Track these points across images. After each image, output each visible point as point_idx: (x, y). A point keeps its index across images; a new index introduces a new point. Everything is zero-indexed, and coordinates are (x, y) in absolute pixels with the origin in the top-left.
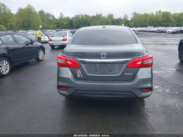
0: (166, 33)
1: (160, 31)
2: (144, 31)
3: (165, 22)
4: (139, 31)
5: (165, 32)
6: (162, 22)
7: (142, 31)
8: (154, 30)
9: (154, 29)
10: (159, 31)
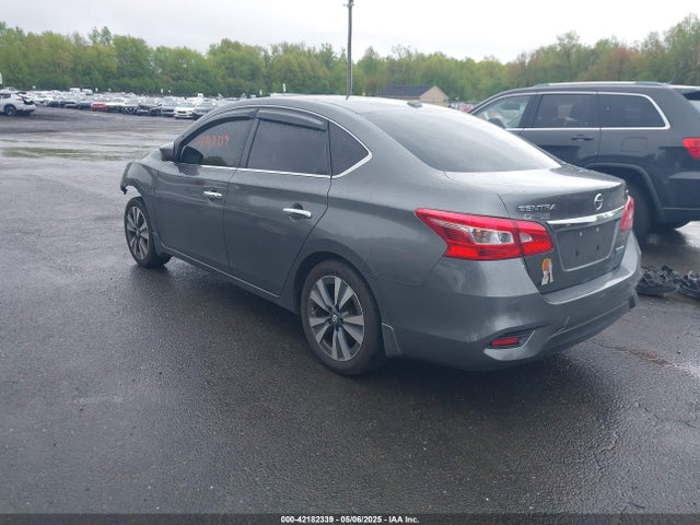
0: (171, 116)
1: (148, 108)
2: (76, 108)
3: (134, 75)
4: (53, 105)
5: (169, 114)
6: (123, 76)
7: (69, 107)
8: (123, 104)
9: (119, 101)
10: (142, 107)
